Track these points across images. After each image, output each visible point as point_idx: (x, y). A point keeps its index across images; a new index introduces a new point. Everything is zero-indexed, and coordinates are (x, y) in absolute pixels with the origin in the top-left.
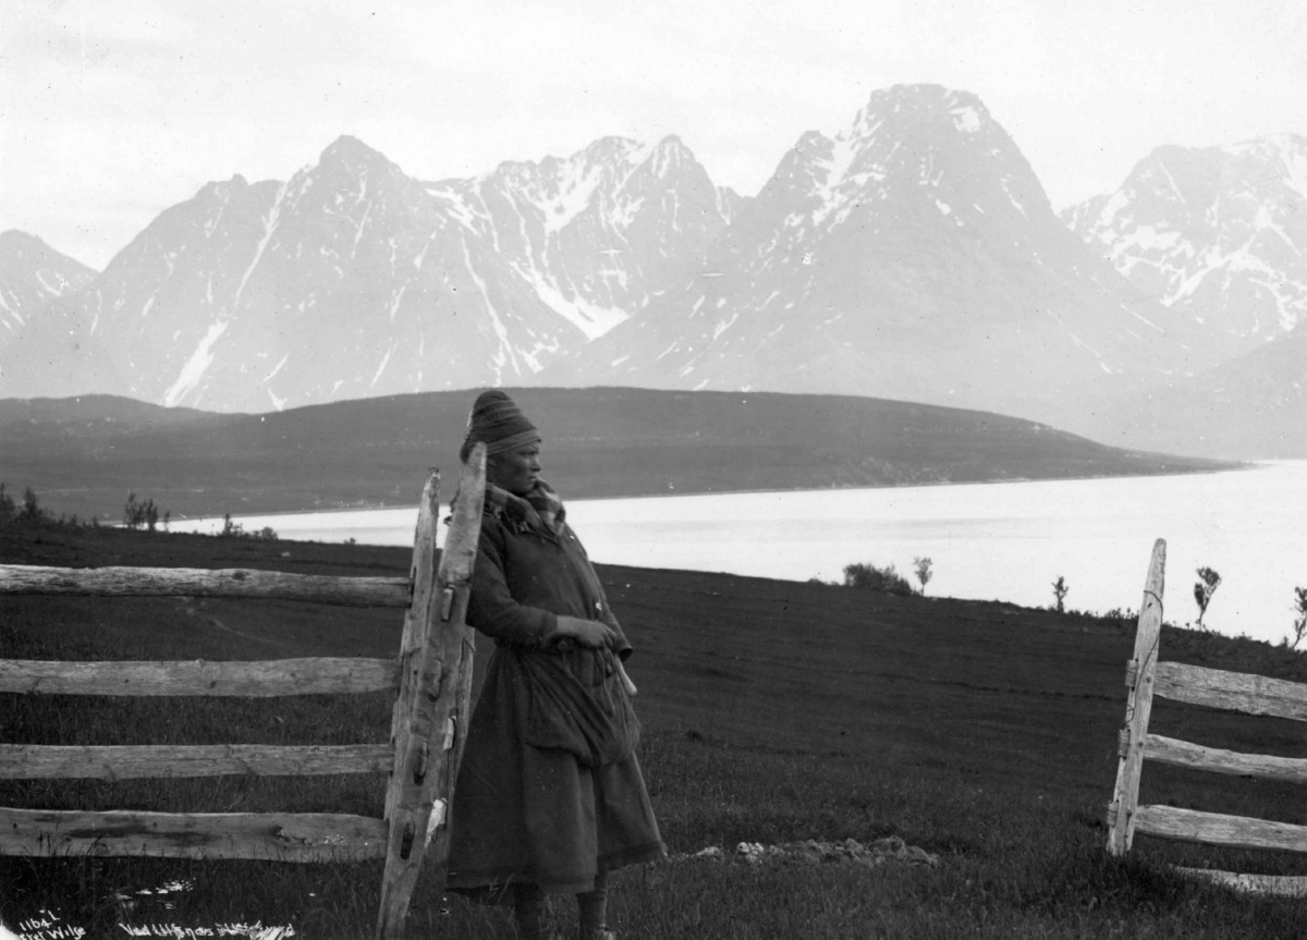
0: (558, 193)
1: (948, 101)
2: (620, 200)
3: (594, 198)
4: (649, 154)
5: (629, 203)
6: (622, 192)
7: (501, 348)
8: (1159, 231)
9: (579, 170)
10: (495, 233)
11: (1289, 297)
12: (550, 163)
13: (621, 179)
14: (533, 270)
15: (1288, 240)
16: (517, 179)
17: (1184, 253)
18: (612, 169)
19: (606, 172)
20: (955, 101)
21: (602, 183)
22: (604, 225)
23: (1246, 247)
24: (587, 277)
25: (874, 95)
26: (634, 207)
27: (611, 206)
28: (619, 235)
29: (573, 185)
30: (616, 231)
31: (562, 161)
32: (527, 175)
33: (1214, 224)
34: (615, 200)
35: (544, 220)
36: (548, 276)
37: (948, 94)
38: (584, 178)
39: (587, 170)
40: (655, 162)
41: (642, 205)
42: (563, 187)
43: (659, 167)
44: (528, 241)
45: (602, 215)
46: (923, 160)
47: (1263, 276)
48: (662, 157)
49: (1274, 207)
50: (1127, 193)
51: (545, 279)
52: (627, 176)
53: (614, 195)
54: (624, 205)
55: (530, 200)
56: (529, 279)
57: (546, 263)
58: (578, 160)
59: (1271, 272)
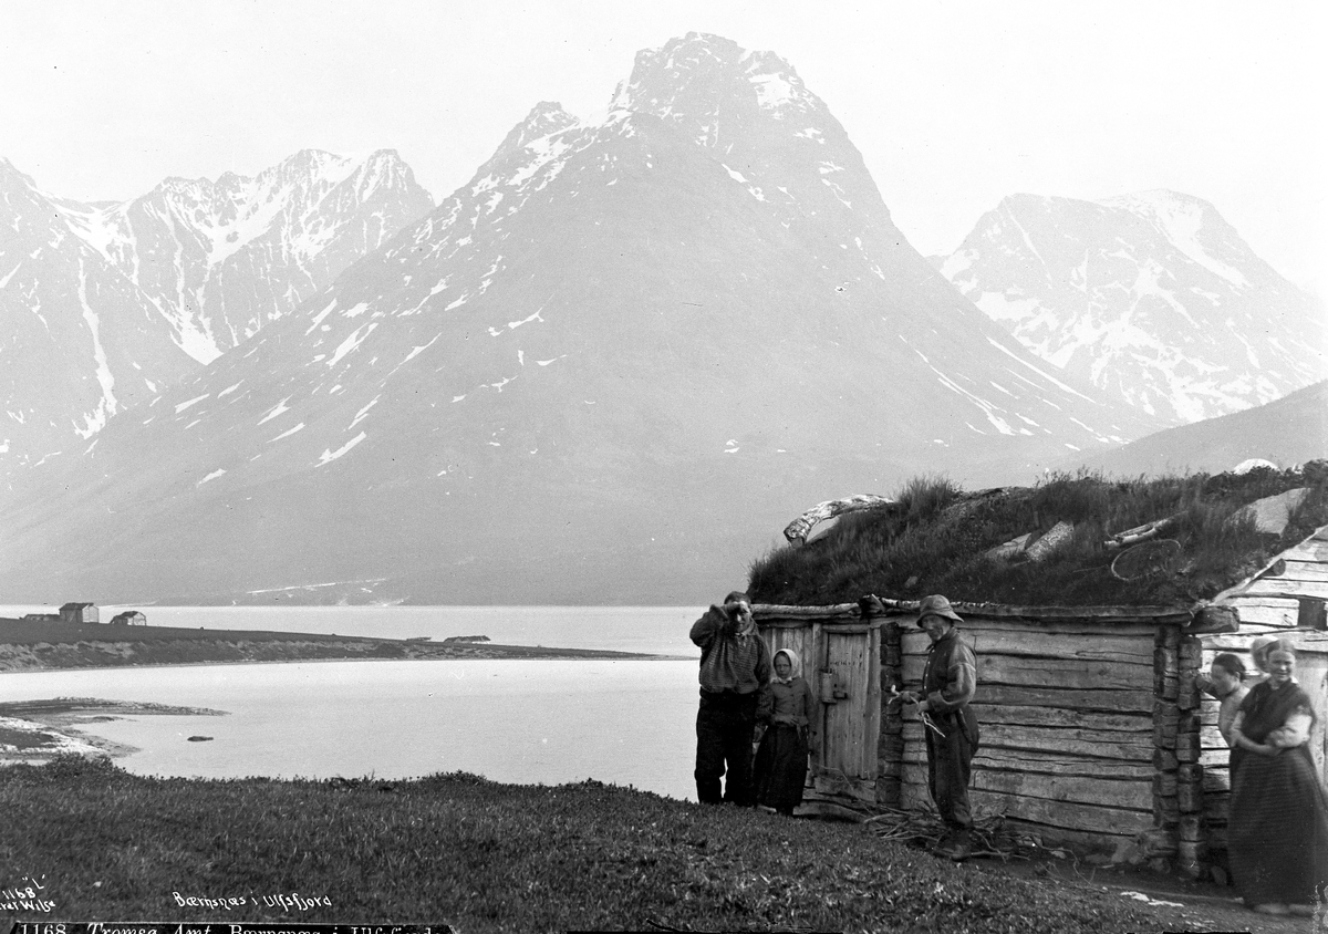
0: (234, 218)
1: (746, 64)
2: (310, 227)
3: (277, 222)
4: (355, 168)
5: (321, 228)
6: (313, 216)
7: (101, 405)
8: (1010, 298)
9: (266, 191)
10: (136, 261)
11: (1188, 379)
12: (228, 181)
13: (315, 199)
14: (181, 309)
15: (1181, 309)
16: (182, 199)
17: (1044, 324)
18: (305, 187)
19: (297, 191)
20: (756, 65)
21: (289, 205)
22: (284, 254)
23: (1126, 316)
24: (253, 321)
25: (640, 57)
26: (327, 234)
27: (297, 230)
28: (302, 268)
29: (255, 209)
30: (299, 263)
31: (246, 180)
32: (197, 195)
33: (1083, 288)
34: (303, 225)
35: (210, 249)
36: (201, 318)
37: (746, 56)
38: (269, 199)
39: (275, 191)
40: (360, 180)
41: (337, 232)
42: (241, 210)
43: (366, 183)
44: (182, 273)
45: (284, 243)
46: (706, 129)
47: (1150, 352)
48: (371, 173)
49: (1159, 269)
50: (968, 254)
51: (195, 321)
52: (322, 196)
53: (302, 219)
54: (315, 231)
55: (196, 226)
56: (173, 321)
57: (202, 302)
58: (265, 180)
59: (1161, 348)
